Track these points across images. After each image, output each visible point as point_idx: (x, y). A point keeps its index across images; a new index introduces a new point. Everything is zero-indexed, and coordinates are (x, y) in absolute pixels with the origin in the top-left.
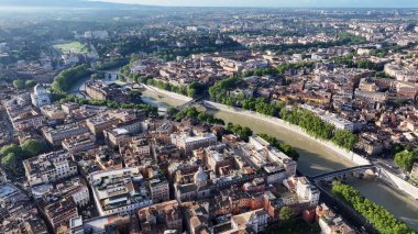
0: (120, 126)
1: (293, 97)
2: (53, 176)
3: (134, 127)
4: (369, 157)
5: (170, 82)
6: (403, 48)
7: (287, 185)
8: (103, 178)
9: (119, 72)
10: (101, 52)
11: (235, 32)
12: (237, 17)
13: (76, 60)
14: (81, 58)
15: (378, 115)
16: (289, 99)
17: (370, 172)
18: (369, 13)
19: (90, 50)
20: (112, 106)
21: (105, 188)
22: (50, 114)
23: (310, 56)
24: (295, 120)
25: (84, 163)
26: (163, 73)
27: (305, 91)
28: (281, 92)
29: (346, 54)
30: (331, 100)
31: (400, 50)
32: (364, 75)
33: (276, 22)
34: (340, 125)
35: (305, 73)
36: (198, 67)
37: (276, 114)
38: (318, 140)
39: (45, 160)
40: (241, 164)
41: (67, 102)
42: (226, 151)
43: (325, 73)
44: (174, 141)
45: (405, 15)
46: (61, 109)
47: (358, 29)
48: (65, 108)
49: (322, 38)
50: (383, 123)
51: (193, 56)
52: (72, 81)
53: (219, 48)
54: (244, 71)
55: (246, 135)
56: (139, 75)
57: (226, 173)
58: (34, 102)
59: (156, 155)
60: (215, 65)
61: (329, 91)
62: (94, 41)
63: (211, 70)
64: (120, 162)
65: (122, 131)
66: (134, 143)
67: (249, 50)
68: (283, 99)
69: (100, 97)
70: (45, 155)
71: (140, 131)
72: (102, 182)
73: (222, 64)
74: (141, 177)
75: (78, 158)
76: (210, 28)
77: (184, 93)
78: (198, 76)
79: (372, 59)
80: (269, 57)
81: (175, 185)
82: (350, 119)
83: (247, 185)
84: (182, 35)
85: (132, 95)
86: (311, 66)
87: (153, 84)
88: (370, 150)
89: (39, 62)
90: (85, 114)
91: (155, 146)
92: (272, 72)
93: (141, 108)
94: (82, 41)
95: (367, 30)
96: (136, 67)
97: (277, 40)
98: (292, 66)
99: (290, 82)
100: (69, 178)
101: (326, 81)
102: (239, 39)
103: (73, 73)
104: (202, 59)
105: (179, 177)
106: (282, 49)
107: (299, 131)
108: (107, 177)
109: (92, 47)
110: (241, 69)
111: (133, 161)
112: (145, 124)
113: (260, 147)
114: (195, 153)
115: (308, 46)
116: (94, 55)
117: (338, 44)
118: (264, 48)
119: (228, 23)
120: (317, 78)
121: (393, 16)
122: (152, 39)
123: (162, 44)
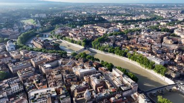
0: (47, 63)
1: (133, 46)
2: (10, 92)
3: (54, 63)
4: (174, 79)
5: (74, 39)
6: (181, 22)
7: (133, 97)
8: (36, 95)
9: (50, 34)
10: (42, 24)
11: (104, 15)
12: (104, 8)
13: (31, 28)
14: (33, 27)
15: (175, 56)
16: (131, 47)
17: (175, 88)
18: (163, 6)
19: (37, 23)
20: (44, 52)
21: (36, 101)
22: (14, 56)
23: (139, 26)
24: (134, 59)
25: (27, 85)
26: (70, 34)
27: (138, 43)
28: (126, 44)
29: (155, 24)
30: (151, 48)
31: (180, 23)
32: (165, 35)
33: (122, 9)
34: (157, 62)
35: (137, 34)
36: (87, 31)
37: (125, 55)
38: (146, 69)
39: (6, 83)
40: (109, 86)
41: (23, 49)
42: (101, 77)
43: (147, 34)
44: (74, 71)
45: (179, 7)
46: (20, 53)
47: (159, 13)
48: (22, 53)
49: (143, 17)
50: (178, 60)
51: (85, 26)
52: (27, 38)
53: (97, 22)
54: (108, 33)
55: (111, 68)
56: (59, 35)
57: (101, 91)
58: (7, 49)
59: (65, 79)
60: (95, 30)
61: (149, 43)
62: (39, 19)
63: (93, 33)
64: (46, 84)
65: (48, 66)
66: (54, 73)
67: (110, 23)
68: (128, 47)
69: (40, 47)
70: (6, 80)
71: (57, 65)
72: (35, 97)
73: (98, 30)
74: (56, 94)
75: (24, 81)
76: (93, 12)
77: (80, 44)
78: (87, 36)
79: (168, 27)
80: (120, 26)
81: (74, 99)
82: (162, 59)
83: (112, 99)
84: (80, 16)
85: (55, 45)
86: (140, 31)
87: (65, 39)
88: (173, 76)
89: (13, 29)
90: (31, 56)
91: (64, 74)
92: (122, 34)
93: (59, 53)
94: (34, 19)
95: (163, 13)
96: (58, 31)
97: (123, 18)
98: (131, 30)
99: (130, 38)
100: (18, 93)
101: (148, 38)
102: (106, 18)
103: (28, 34)
104: (89, 27)
105: (76, 94)
106: (125, 22)
107: (136, 64)
108: (38, 94)
109: (38, 22)
110: (107, 32)
111: (52, 83)
112: (60, 62)
113: (118, 75)
114: (85, 78)
115: (137, 21)
116: (39, 25)
117: (151, 20)
118: (117, 22)
119: (101, 10)
120: (143, 37)
121: (174, 7)
122: (66, 18)
123: (70, 20)
